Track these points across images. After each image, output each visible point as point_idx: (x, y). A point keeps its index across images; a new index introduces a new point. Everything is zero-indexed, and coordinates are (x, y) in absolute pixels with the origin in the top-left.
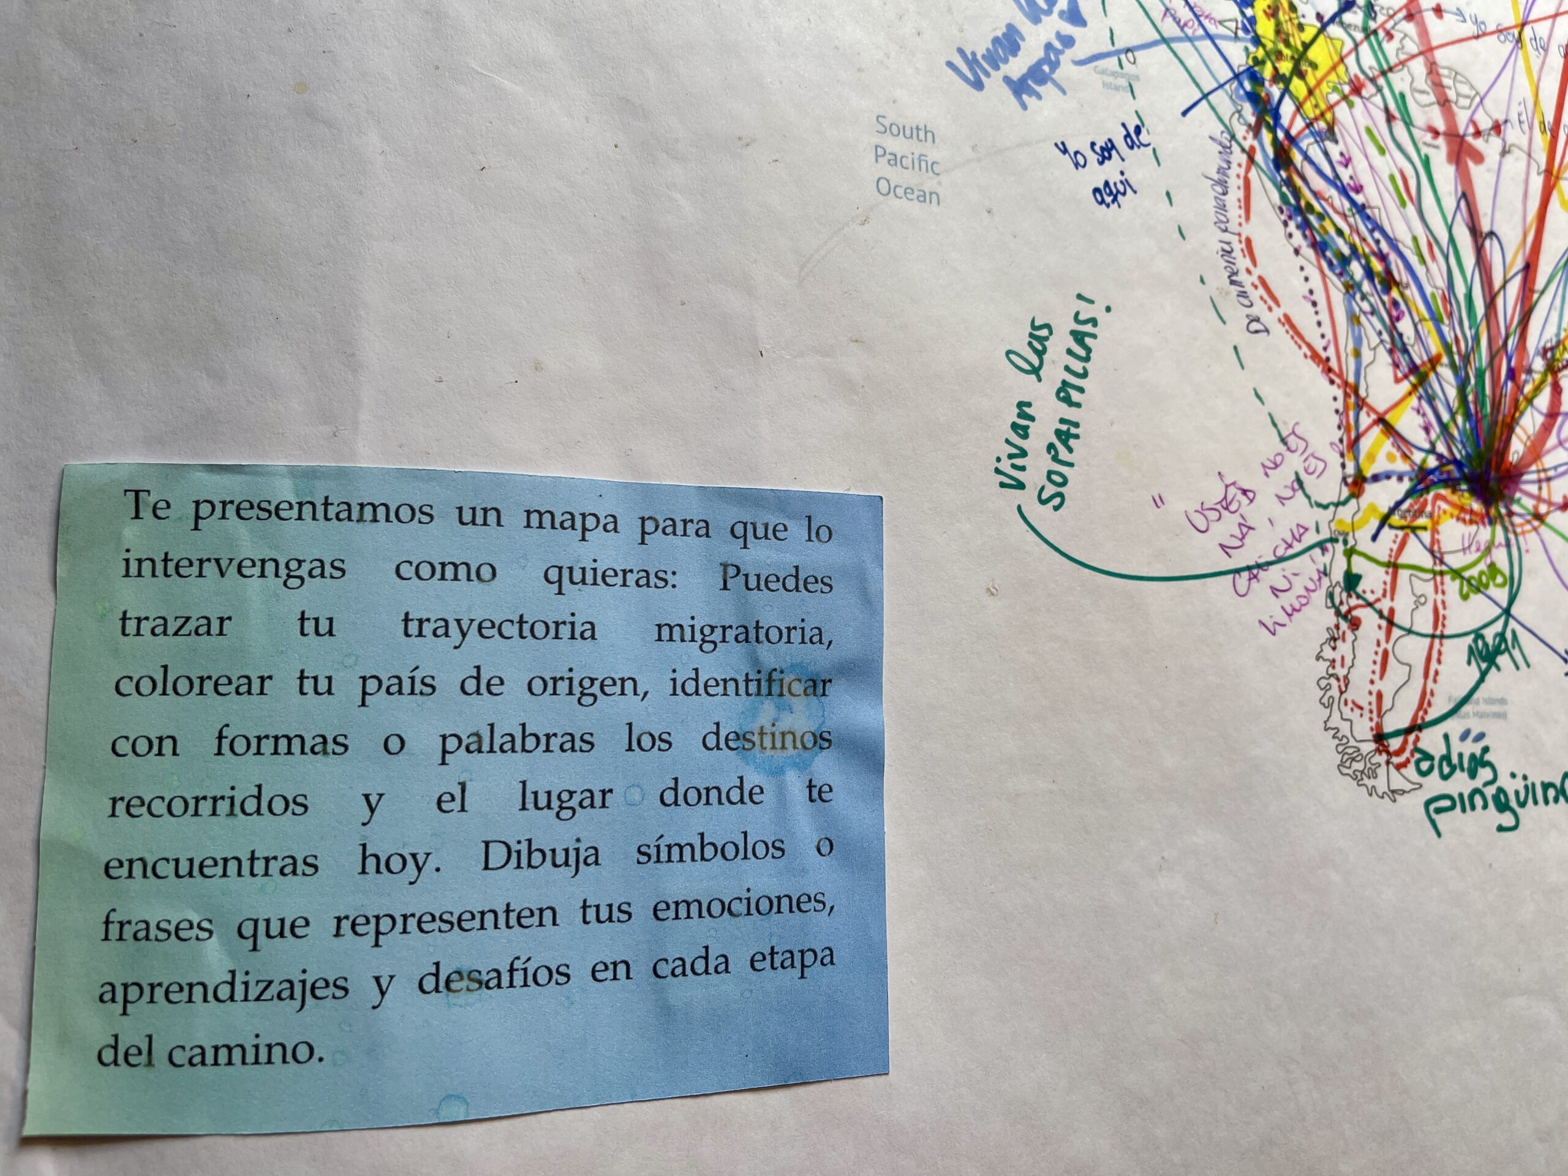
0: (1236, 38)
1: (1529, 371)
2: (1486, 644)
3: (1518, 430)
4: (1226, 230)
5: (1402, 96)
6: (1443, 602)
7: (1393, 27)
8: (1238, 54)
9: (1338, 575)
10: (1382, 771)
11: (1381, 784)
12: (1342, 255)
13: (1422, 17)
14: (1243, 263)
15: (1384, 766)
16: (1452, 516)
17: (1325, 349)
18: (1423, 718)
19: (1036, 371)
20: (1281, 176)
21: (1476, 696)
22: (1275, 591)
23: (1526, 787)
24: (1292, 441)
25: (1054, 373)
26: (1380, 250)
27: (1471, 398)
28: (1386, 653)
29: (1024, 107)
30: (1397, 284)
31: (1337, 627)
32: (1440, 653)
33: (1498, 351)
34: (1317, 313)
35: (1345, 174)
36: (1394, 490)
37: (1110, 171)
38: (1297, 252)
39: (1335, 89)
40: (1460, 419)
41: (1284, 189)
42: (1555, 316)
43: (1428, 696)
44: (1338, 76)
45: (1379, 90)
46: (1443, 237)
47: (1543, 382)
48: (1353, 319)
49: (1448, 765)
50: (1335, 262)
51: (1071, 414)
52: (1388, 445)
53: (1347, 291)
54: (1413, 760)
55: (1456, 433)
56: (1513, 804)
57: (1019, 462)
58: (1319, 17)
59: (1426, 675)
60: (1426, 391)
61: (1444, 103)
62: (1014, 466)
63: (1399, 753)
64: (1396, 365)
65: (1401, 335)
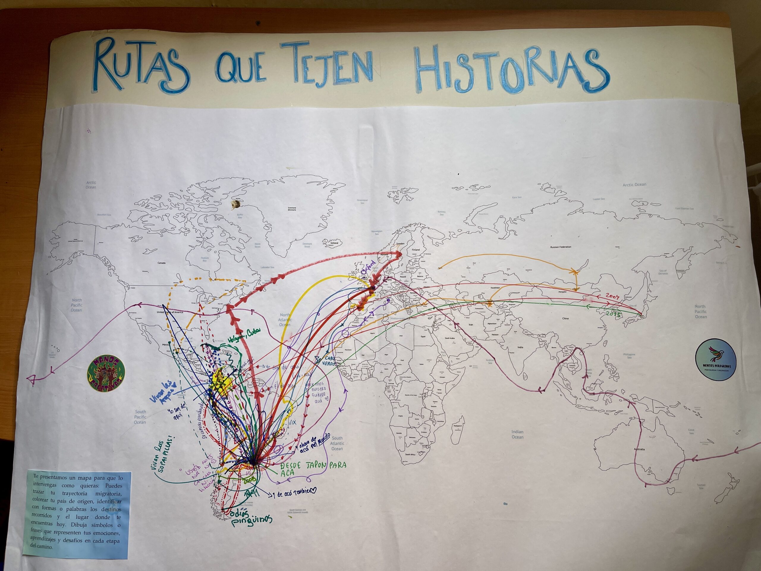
0: (207, 383)
1: (269, 438)
2: (249, 492)
3: (264, 450)
4: (200, 420)
5: (245, 387)
6: (240, 485)
7: (245, 373)
8: (207, 387)
9: (217, 480)
10: (223, 516)
11: (222, 518)
12: (225, 421)
13: (253, 369)
14: (202, 425)
15: (223, 514)
16: (244, 468)
17: (219, 440)
18: (233, 506)
19: (159, 450)
20: (213, 409)
21: (245, 502)
22: (202, 484)
23: (256, 519)
24: (209, 457)
25: (163, 450)
26: (234, 419)
27: (253, 445)
28: (226, 494)
29: (163, 404)
30: (237, 425)
31: (215, 490)
32: (238, 494)
33: (262, 435)
34: (218, 433)
35: (228, 405)
36: (232, 464)
37: (178, 413)
38: (215, 422)
39: (229, 389)
40: (249, 449)
41: (214, 411)
42: (277, 426)
43: (234, 502)
44: (230, 386)
45: (240, 387)
46: (251, 414)
47: (272, 440)
48: (226, 433)
49: (238, 514)
50: (223, 423)
51: (165, 456)
52: (231, 456)
53: (225, 428)
54: (230, 513)
55: (248, 452)
56: (252, 521)
57: (155, 465)
58: (228, 374)
59: (234, 498)
60: (242, 445)
61: (256, 387)
62: (154, 466)
63: (226, 512)
64: (235, 441)
65: (237, 435)
